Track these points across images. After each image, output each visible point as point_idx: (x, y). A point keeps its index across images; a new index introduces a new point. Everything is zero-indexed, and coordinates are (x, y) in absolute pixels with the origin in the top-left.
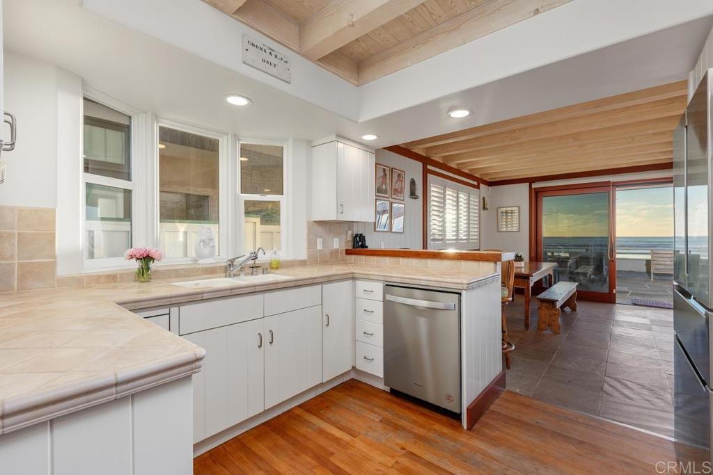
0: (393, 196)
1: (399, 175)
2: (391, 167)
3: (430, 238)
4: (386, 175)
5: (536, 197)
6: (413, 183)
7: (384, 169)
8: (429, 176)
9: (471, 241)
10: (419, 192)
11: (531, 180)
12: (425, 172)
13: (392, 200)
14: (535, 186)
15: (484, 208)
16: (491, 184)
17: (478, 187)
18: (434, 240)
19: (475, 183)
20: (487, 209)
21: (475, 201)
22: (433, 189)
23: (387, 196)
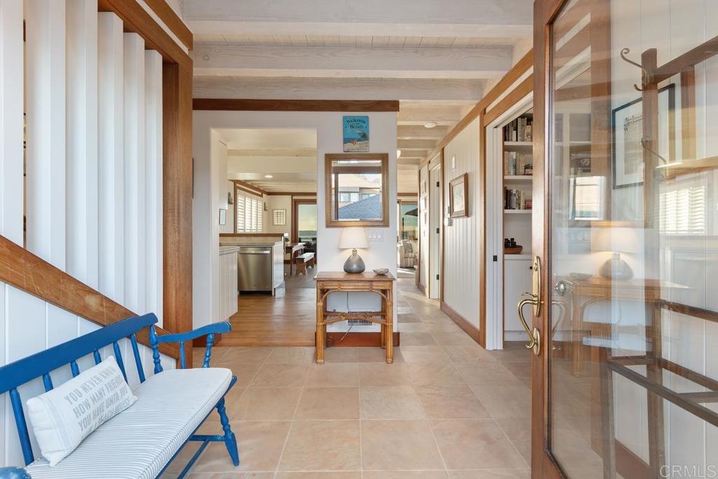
5: (295, 204)
6: (229, 194)
10: (232, 200)
11: (292, 194)
12: (236, 188)
14: (295, 198)
15: (265, 210)
16: (269, 194)
17: (261, 196)
19: (261, 193)
20: (267, 210)
21: (260, 205)
22: (239, 198)
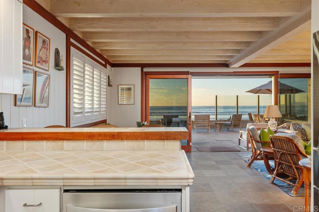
0: (38, 65)
1: (44, 41)
2: (35, 30)
3: (72, 111)
4: (29, 37)
6: (57, 52)
7: (27, 31)
8: (72, 49)
9: (102, 113)
10: (63, 64)
12: (69, 45)
13: (36, 69)
14: (146, 70)
15: (109, 85)
16: (113, 65)
18: (76, 113)
19: (104, 63)
20: (111, 86)
21: (104, 78)
22: (75, 63)
23: (31, 63)
